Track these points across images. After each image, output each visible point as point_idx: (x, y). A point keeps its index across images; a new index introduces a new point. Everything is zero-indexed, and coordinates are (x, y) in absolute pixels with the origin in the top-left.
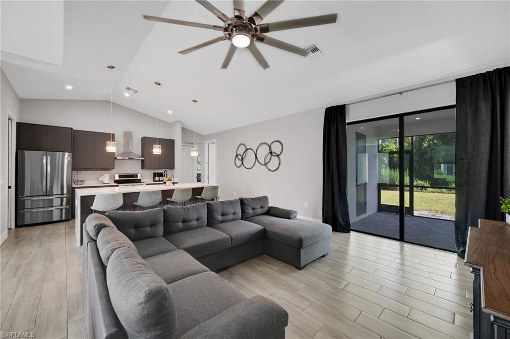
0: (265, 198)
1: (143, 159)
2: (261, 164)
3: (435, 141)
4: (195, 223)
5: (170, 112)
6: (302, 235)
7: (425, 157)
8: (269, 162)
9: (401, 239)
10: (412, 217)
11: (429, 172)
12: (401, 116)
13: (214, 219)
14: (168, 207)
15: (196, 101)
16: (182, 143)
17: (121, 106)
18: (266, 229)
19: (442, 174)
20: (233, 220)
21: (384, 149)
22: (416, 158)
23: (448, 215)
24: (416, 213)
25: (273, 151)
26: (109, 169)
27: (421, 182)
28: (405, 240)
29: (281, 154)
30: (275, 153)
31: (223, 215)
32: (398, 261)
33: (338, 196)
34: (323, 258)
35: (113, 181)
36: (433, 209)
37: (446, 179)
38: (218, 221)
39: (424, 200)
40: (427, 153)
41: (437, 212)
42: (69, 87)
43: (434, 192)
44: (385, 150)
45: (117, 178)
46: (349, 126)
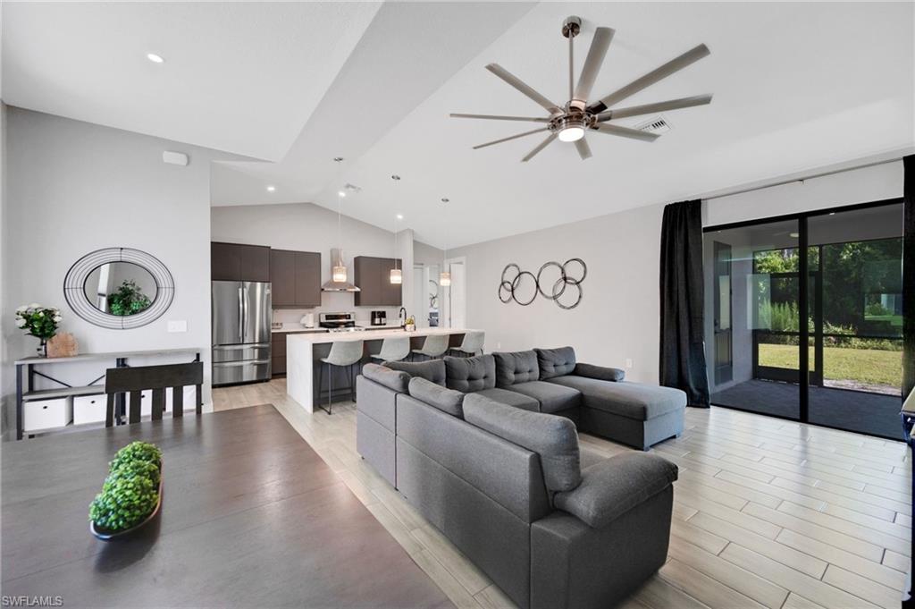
0: (569, 351)
1: (358, 289)
2: (547, 297)
3: (867, 249)
4: (482, 382)
5: (400, 217)
6: (645, 401)
7: (846, 279)
8: (561, 293)
9: (803, 417)
10: (819, 389)
11: (854, 309)
12: (802, 218)
13: (505, 377)
14: (451, 359)
15: (447, 200)
16: (414, 264)
17: (332, 211)
18: (585, 393)
19: (881, 312)
20: (529, 380)
21: (758, 265)
22: (826, 283)
23: (894, 387)
24: (826, 383)
25: (567, 276)
26: (312, 307)
27: (836, 329)
28: (810, 421)
29: (583, 279)
30: (573, 279)
31: (516, 372)
32: (798, 448)
33: (688, 350)
34: (674, 440)
35: (317, 324)
36: (862, 376)
37: (889, 322)
38: (510, 381)
39: (844, 361)
40: (849, 273)
41: (870, 382)
42: (271, 189)
43: (866, 348)
44: (760, 268)
45: (323, 320)
46: (707, 233)
